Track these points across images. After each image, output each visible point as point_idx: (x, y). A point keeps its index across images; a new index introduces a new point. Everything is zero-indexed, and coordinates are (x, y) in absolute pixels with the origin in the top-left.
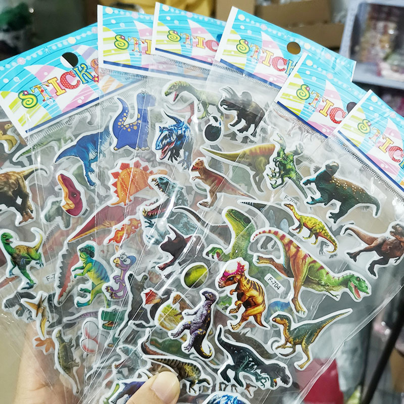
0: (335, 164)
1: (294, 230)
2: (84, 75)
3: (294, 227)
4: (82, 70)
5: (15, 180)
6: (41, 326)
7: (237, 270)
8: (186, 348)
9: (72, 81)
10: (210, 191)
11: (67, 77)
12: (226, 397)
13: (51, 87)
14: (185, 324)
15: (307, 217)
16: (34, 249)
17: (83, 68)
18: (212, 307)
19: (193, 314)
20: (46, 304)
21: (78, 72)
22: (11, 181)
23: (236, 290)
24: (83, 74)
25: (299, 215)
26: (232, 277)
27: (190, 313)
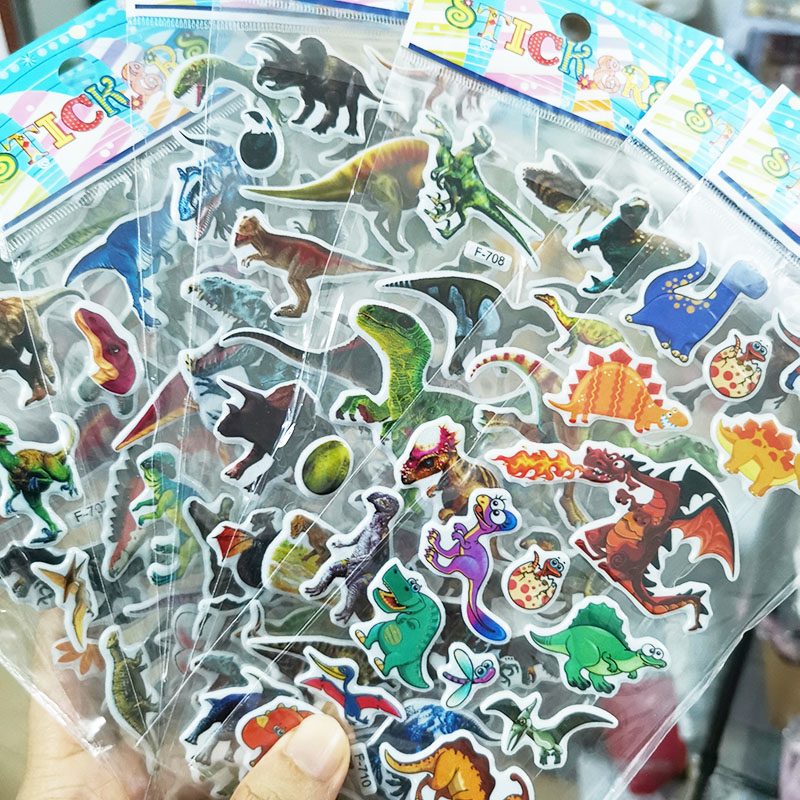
0: (641, 203)
1: (558, 350)
2: (110, 99)
3: (559, 343)
4: (104, 91)
5: (17, 315)
6: (73, 622)
7: (440, 444)
8: (340, 617)
9: (86, 114)
10: (291, 280)
11: (74, 108)
12: (430, 711)
13: (43, 132)
14: (335, 567)
15: (587, 320)
16: (57, 457)
17: (106, 86)
18: (391, 525)
19: (349, 542)
20: (84, 575)
21: (96, 94)
22: (10, 317)
23: (440, 487)
24: (107, 98)
25: (568, 318)
26: (429, 458)
27: (344, 543)
